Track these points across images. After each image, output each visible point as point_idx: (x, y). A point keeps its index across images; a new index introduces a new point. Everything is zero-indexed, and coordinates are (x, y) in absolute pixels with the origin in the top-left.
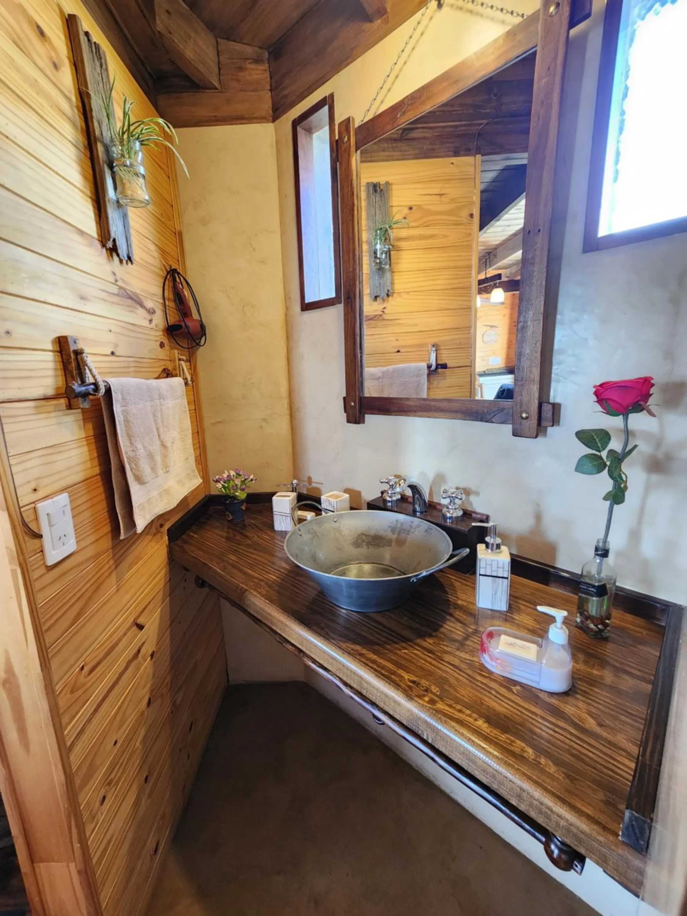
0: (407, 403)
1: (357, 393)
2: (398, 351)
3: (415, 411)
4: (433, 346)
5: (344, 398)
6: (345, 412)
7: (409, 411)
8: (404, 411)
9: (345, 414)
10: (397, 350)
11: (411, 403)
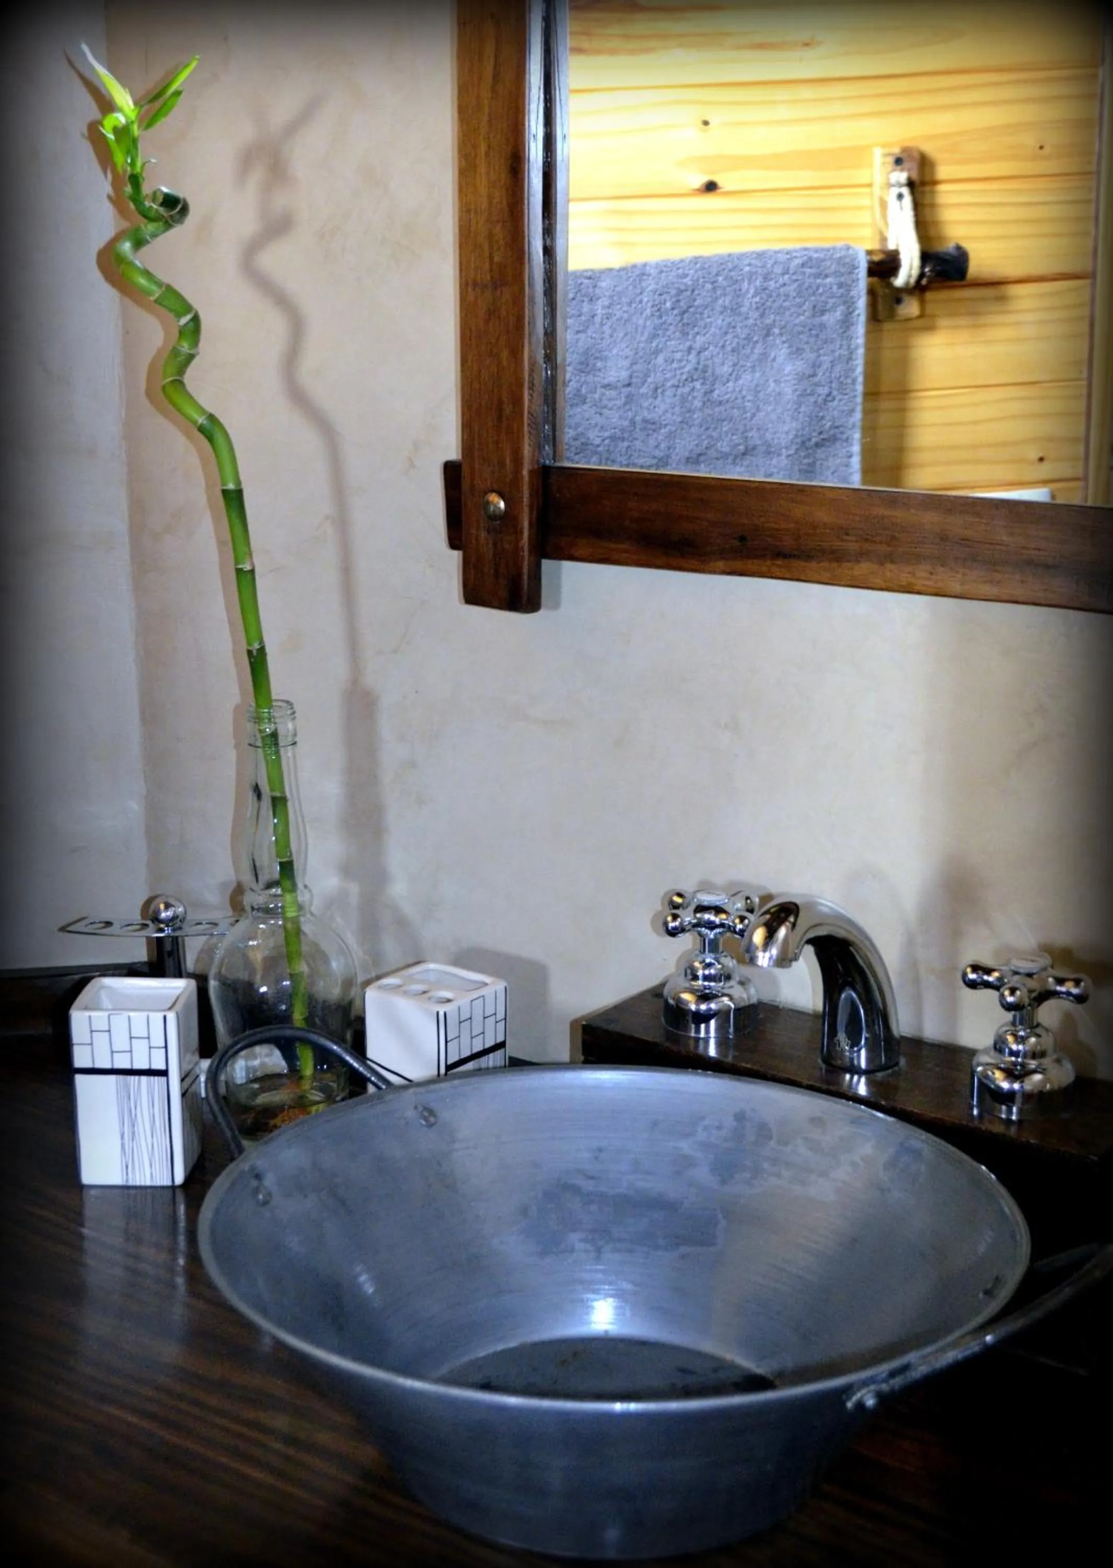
0: (798, 512)
1: (527, 451)
2: (711, 187)
3: (838, 557)
4: (898, 161)
5: (451, 471)
6: (454, 543)
7: (807, 556)
8: (780, 554)
9: (456, 556)
10: (703, 179)
11: (823, 515)
